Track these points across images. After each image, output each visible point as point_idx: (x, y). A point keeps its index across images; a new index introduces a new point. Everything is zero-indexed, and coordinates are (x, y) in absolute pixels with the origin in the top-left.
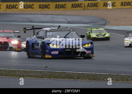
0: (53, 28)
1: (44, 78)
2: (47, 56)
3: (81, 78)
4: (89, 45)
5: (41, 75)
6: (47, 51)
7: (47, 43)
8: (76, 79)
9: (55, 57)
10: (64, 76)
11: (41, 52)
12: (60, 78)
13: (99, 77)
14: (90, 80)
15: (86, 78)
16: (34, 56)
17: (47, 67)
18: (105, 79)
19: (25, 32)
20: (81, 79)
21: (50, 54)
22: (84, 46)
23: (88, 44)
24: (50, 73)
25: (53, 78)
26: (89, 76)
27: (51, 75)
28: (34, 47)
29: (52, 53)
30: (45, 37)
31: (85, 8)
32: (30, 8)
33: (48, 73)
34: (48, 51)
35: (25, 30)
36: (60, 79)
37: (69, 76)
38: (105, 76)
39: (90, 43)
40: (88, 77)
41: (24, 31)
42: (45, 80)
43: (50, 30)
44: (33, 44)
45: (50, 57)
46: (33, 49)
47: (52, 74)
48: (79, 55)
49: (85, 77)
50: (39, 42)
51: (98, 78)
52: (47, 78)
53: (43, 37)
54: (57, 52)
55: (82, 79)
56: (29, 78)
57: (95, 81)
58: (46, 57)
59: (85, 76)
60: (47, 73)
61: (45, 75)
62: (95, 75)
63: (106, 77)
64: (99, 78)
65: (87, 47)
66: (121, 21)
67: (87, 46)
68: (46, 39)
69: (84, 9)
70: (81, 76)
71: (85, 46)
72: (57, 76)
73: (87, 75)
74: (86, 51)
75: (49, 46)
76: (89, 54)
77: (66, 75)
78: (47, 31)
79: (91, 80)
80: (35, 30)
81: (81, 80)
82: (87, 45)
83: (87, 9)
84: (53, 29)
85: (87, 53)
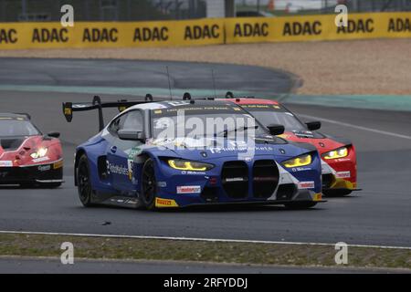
0: (171, 103)
1: (100, 259)
2: (160, 202)
3: (217, 257)
4: (305, 161)
5: (92, 247)
6: (160, 183)
7: (159, 157)
8: (200, 260)
9: (189, 206)
10: (164, 251)
11: (137, 187)
12: (149, 258)
13: (273, 253)
14: (244, 264)
15: (232, 256)
16: (106, 202)
17: (109, 223)
18: (290, 261)
19: (69, 118)
20: (216, 260)
21: (170, 193)
22: (288, 166)
23: (302, 156)
24: (121, 240)
25: (127, 256)
26: (241, 252)
27: (121, 248)
28: (105, 170)
29: (180, 190)
30: (147, 136)
31: (228, 40)
32: (55, 41)
33: (114, 241)
34: (163, 184)
35: (68, 111)
36: (151, 260)
37: (178, 251)
38: (291, 251)
39: (308, 153)
40: (238, 254)
41: (66, 116)
42: (103, 265)
43: (161, 109)
44: (102, 159)
45: (174, 204)
46: (102, 178)
47: (126, 243)
48: (273, 197)
49: (229, 254)
50: (127, 152)
51: (267, 257)
52: (110, 257)
53: (140, 136)
54: (196, 189)
55: (220, 261)
56: (52, 258)
57: (260, 265)
58: (158, 205)
59: (229, 251)
60: (110, 243)
61: (104, 250)
62: (259, 247)
63: (292, 254)
64: (272, 257)
65: (299, 169)
66: (340, 80)
67: (298, 163)
68: (151, 140)
69: (225, 43)
70: (216, 252)
71: (293, 163)
72: (140, 252)
73: (235, 248)
74: (295, 181)
75: (168, 165)
76: (306, 193)
77: (170, 249)
78: (152, 114)
79: (246, 262)
80: (103, 109)
81: (217, 263)
82: (298, 160)
83: (234, 43)
84: (173, 107)
85: (299, 187)
